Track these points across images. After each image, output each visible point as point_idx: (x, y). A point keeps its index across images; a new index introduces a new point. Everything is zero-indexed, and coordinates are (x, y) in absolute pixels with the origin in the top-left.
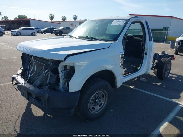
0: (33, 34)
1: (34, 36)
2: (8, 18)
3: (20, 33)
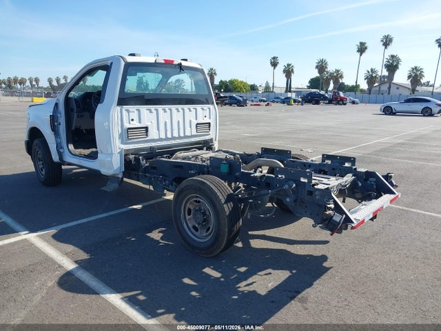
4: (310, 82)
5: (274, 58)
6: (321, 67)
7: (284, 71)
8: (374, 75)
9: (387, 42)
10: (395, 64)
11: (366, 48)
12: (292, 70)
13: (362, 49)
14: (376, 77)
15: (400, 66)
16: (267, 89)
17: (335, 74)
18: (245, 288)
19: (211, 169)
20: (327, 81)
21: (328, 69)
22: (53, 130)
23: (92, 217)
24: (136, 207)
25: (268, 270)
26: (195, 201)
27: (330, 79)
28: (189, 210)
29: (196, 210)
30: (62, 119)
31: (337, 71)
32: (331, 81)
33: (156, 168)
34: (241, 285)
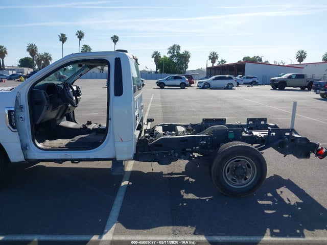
0: (230, 86)
1: (231, 89)
2: (226, 62)
3: (210, 85)
4: (20, 62)
6: (32, 50)
9: (80, 35)
11: (66, 38)
12: (5, 51)
13: (63, 39)
17: (45, 57)
18: (292, 203)
19: (216, 138)
20: (39, 62)
21: (38, 52)
22: (14, 127)
23: (115, 203)
24: (125, 183)
25: (277, 190)
26: (235, 162)
27: (41, 60)
28: (228, 169)
29: (236, 168)
30: (26, 114)
31: (46, 54)
32: (43, 62)
33: (161, 146)
34: (287, 202)
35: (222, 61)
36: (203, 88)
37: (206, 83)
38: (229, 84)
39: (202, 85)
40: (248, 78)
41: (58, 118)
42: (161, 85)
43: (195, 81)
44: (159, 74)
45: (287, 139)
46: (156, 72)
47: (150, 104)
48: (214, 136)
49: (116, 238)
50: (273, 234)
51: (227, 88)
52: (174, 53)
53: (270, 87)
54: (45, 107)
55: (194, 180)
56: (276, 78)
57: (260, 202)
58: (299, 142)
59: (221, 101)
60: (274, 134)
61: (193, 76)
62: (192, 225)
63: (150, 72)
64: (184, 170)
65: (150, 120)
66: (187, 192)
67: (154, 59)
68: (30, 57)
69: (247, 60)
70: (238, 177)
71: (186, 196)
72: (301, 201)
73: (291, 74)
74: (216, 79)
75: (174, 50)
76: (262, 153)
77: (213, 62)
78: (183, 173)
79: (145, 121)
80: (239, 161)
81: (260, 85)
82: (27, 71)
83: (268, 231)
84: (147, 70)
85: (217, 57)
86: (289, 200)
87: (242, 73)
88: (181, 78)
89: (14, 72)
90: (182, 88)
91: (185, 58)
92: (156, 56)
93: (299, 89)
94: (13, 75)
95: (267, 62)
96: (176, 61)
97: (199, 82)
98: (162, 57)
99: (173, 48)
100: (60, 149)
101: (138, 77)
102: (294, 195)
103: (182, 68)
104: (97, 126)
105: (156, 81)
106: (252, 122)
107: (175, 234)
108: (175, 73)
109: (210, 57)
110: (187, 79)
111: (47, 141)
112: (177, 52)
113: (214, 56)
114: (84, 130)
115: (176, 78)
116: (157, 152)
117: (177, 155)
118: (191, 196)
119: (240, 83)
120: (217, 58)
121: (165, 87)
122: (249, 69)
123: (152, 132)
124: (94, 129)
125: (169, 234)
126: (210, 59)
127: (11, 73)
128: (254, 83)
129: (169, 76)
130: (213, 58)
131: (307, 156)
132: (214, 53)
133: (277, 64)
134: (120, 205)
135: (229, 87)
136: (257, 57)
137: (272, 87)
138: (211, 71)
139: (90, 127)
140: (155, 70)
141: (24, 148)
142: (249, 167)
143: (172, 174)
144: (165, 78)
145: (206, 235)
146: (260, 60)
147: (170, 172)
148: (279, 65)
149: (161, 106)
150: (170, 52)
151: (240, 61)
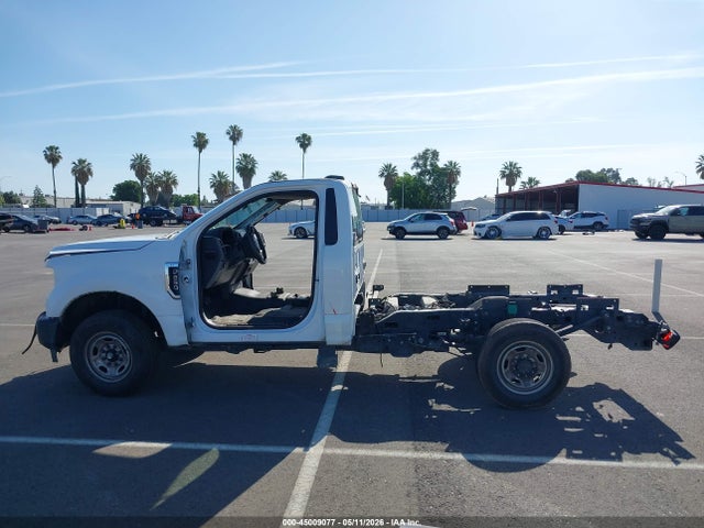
0: (544, 233)
1: (547, 239)
3: (500, 230)
4: (114, 190)
5: (51, 148)
6: (140, 166)
7: (74, 171)
8: (223, 181)
9: (235, 135)
10: (250, 166)
11: (206, 142)
12: (89, 170)
13: (201, 142)
14: (225, 182)
15: (256, 170)
16: (39, 200)
17: (164, 179)
18: (615, 421)
19: (486, 313)
20: (152, 190)
21: (152, 171)
22: (176, 293)
23: (325, 410)
24: (337, 387)
25: (594, 403)
26: (517, 350)
27: (157, 186)
28: (506, 362)
29: (520, 360)
30: (192, 273)
31: (167, 174)
32: (160, 189)
33: (395, 325)
34: (607, 419)
35: (531, 180)
36: (486, 237)
37: (493, 227)
38: (541, 229)
39: (483, 231)
40: (584, 216)
41: (233, 282)
42: (398, 233)
43: (469, 224)
44: (394, 211)
45: (607, 315)
46: (388, 207)
47: (376, 269)
48: (484, 310)
49: (329, 451)
50: (569, 455)
51: (538, 237)
52: (425, 165)
53: (632, 234)
54: (221, 263)
55: (452, 387)
56: (645, 215)
57: (560, 418)
58: (630, 321)
59: (520, 262)
60: (587, 307)
61: (465, 213)
62: (444, 441)
63: (374, 207)
64: (436, 373)
65: (377, 288)
66: (438, 402)
67: (383, 179)
68: (135, 179)
69: (585, 177)
70: (522, 376)
71: (436, 407)
72: (632, 419)
73: (678, 206)
74: (515, 218)
75: (426, 159)
76: (565, 340)
77: (511, 183)
78: (434, 377)
79: (369, 289)
80: (523, 349)
81: (613, 230)
82: (130, 208)
83: (564, 452)
84: (368, 202)
85: (519, 172)
86: (611, 417)
87: (572, 205)
88: (439, 218)
89: (106, 212)
90: (440, 239)
91: (449, 176)
92: (389, 175)
93: (698, 237)
94: (104, 217)
95: (633, 180)
96: (429, 183)
97: (477, 226)
98: (401, 175)
99: (424, 156)
100: (240, 327)
101: (358, 216)
102: (621, 410)
103: (444, 197)
104: (292, 296)
105: (388, 224)
106: (556, 292)
107: (416, 449)
108: (428, 208)
109: (503, 172)
110: (452, 220)
111: (217, 317)
112: (431, 165)
113: (511, 172)
114: (273, 300)
115: (429, 218)
116: (389, 335)
117: (421, 340)
118: (445, 407)
119: (567, 226)
120: (518, 174)
121: (407, 236)
122: (588, 198)
123: (380, 305)
124: (288, 301)
125: (408, 450)
126: (503, 177)
127: (99, 212)
128: (599, 227)
129: (415, 213)
130: (511, 174)
131: (647, 346)
132: (512, 165)
133: (656, 186)
134: (332, 413)
135: (542, 235)
136: (609, 170)
137: (637, 234)
138: (504, 202)
139: (283, 297)
140: (386, 202)
141: (189, 325)
142: (541, 360)
143: (415, 377)
144: (405, 217)
145: (463, 453)
146: (616, 176)
147: (412, 375)
148: (659, 188)
149: (397, 271)
150: (416, 165)
151: (571, 180)
